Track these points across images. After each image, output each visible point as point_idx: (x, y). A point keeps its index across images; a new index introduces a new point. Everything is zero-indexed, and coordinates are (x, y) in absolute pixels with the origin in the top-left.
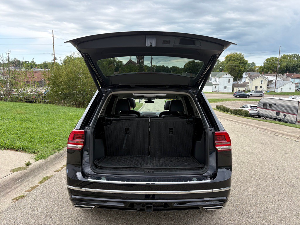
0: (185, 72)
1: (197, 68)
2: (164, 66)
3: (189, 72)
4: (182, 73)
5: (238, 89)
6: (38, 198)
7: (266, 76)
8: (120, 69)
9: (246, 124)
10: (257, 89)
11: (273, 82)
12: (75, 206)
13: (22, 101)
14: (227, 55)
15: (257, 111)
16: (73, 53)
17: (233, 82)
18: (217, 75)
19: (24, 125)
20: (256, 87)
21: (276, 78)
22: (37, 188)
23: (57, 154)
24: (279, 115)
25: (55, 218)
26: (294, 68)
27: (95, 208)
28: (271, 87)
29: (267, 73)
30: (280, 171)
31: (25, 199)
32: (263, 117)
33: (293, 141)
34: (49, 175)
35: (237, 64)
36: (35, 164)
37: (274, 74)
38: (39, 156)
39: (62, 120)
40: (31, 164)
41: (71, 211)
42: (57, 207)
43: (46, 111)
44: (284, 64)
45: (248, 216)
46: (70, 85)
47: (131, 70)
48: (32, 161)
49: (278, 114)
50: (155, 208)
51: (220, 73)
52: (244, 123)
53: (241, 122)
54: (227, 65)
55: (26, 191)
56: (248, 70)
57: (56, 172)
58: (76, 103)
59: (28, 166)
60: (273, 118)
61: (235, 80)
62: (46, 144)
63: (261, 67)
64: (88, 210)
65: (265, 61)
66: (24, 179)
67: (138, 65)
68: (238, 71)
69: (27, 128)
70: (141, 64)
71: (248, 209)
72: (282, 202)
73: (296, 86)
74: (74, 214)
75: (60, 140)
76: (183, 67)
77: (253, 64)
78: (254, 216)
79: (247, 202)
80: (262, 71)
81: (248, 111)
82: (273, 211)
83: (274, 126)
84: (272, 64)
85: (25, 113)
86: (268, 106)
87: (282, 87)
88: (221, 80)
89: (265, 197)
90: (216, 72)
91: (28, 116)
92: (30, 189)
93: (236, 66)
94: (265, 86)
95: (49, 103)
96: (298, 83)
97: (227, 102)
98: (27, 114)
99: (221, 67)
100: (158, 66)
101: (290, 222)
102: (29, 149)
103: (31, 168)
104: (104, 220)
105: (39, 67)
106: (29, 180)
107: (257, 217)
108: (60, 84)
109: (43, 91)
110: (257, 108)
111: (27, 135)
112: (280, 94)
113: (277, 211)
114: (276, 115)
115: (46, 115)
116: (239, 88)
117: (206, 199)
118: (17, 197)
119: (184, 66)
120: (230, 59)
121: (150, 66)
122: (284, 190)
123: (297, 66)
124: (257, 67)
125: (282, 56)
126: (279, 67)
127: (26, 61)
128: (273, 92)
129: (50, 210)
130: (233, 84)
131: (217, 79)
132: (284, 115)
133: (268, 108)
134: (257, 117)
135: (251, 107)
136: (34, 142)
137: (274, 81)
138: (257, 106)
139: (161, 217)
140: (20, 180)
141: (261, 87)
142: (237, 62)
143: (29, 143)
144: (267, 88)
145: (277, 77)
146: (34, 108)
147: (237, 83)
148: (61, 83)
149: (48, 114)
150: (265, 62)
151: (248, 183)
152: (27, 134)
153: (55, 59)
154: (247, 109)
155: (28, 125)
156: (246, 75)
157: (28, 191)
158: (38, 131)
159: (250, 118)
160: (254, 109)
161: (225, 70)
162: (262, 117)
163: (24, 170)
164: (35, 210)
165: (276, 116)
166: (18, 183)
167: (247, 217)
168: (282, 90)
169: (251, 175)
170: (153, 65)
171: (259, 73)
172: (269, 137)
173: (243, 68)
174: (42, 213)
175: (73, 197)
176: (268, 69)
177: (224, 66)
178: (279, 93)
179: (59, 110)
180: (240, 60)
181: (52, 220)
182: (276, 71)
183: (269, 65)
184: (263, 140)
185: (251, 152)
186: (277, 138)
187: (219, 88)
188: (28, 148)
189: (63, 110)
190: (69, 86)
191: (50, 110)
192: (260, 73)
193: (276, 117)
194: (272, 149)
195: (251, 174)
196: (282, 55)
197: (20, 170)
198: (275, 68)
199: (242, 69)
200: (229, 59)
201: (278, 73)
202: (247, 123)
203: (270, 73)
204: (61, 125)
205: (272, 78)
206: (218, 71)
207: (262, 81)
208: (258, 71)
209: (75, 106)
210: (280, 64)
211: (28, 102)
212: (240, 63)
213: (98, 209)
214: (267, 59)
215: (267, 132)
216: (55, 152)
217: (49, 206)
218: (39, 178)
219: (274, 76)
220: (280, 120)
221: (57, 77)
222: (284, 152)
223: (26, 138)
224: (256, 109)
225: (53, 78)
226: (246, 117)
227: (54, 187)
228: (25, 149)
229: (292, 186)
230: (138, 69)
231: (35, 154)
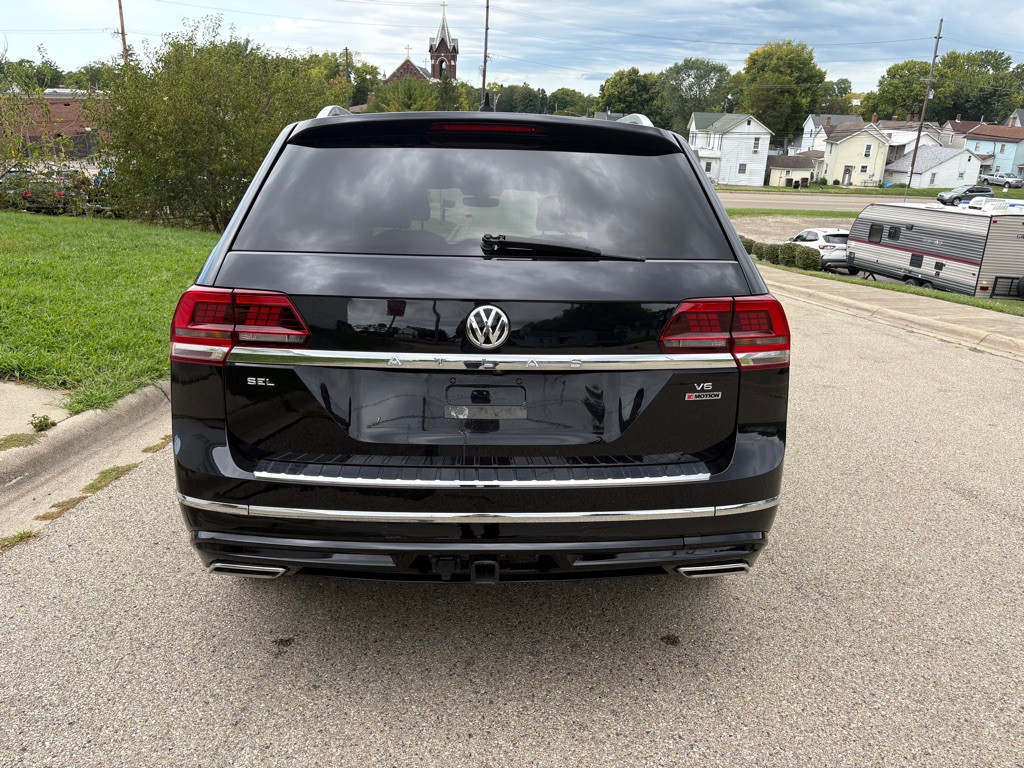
0: (605, 111)
1: (645, 96)
2: (531, 87)
3: (617, 111)
4: (593, 113)
5: (784, 177)
6: (82, 540)
7: (885, 128)
8: (371, 96)
9: (810, 295)
10: (850, 176)
11: (906, 151)
12: (212, 567)
13: (15, 206)
14: (753, 50)
15: (849, 250)
16: (192, 23)
17: (770, 149)
18: (717, 124)
19: (22, 290)
20: (848, 170)
21: (916, 137)
22: (79, 506)
23: (149, 390)
24: (919, 266)
25: (145, 609)
26: (983, 102)
27: (288, 574)
28: (898, 169)
29: (888, 117)
30: (924, 448)
31: (34, 545)
32: (865, 271)
33: (966, 349)
34: (121, 462)
35: (789, 82)
36: (66, 424)
37: (910, 123)
38: (82, 396)
39: (165, 275)
40: (54, 424)
41: (205, 584)
42: (154, 571)
43: (104, 243)
44: (950, 87)
45: (822, 594)
46: (189, 149)
47: (410, 99)
48: (55, 415)
49: (916, 261)
50: (508, 571)
51: (728, 116)
52: (804, 290)
53: (791, 287)
54: (753, 86)
55: (37, 518)
56: (822, 108)
57: (150, 455)
58: (213, 217)
59: (42, 430)
60: (897, 275)
61: (775, 143)
62: (109, 357)
63: (869, 96)
64: (265, 581)
65: (885, 74)
66: (30, 477)
67: (435, 81)
68: (789, 111)
69: (36, 298)
70: (446, 78)
71: (822, 571)
72: (936, 547)
73: (982, 166)
74: (216, 593)
75: (159, 342)
76: (596, 94)
77: (844, 86)
78: (843, 593)
79: (816, 549)
80: (873, 111)
81: (816, 251)
82: (905, 578)
83: (904, 300)
84: (908, 84)
85: (27, 250)
86: (885, 234)
87: (934, 171)
88: (729, 142)
89: (878, 530)
90: (712, 111)
91: (39, 258)
92: (54, 510)
93: (782, 92)
94: (877, 165)
95: (118, 216)
96: (990, 156)
97: (747, 219)
98: (35, 250)
99: (729, 97)
100: (509, 87)
101: (964, 614)
102: (45, 374)
103: (54, 438)
104: (324, 615)
105: (71, 84)
106: (47, 481)
107: (852, 596)
108: (152, 146)
109: (92, 172)
110: (849, 242)
111: (34, 324)
112: (925, 195)
113: (918, 577)
114: (912, 264)
115: (106, 258)
116: (788, 172)
117: (689, 540)
118: (4, 537)
119: (602, 88)
120: (764, 66)
121: (481, 86)
122: (939, 508)
123: (993, 94)
124: (857, 96)
125: (944, 59)
126: (931, 97)
127: (22, 61)
128: (903, 186)
129: (128, 580)
130: (770, 158)
131: (715, 140)
132: (937, 263)
133: (885, 239)
134: (846, 271)
135: (827, 238)
136: (62, 349)
137: (909, 149)
138: (847, 232)
139: (526, 601)
140: (14, 481)
141: (864, 169)
142: (788, 78)
143: (45, 353)
144: (886, 171)
145: (922, 133)
146: (61, 230)
147: (781, 152)
148: (156, 141)
149: (113, 254)
150: (883, 77)
151: (820, 486)
152: (34, 321)
153: (127, 52)
154: (813, 245)
155: (38, 289)
156: (816, 125)
157: (44, 518)
158: (76, 312)
159: (821, 273)
160: (838, 246)
161: (745, 104)
162: (861, 273)
163: (30, 446)
164: (71, 582)
165: (911, 268)
166: (9, 489)
167: (817, 596)
168: (932, 181)
169: (829, 461)
170: (489, 84)
171: (861, 117)
172: (885, 338)
173: (809, 99)
174: (97, 591)
175: (204, 535)
176: (894, 103)
177: (742, 90)
178: (924, 190)
179: (153, 239)
180: (800, 70)
181: (137, 615)
182: (920, 112)
183: (897, 87)
184: (865, 345)
185: (829, 387)
186: (911, 339)
187: (719, 170)
188: (40, 369)
189: (167, 239)
190: (184, 152)
191: (119, 238)
192: (865, 120)
193: (910, 272)
194: (898, 377)
195: (828, 456)
196: (943, 53)
197: (15, 446)
198: (915, 100)
199: (804, 101)
200: (759, 64)
201: (925, 120)
202: (811, 291)
203: (897, 120)
204: (163, 293)
205: (903, 137)
206: (718, 108)
207: (869, 147)
208: (859, 111)
209: (212, 227)
210: (934, 86)
211: (38, 211)
212: (799, 80)
213: (301, 577)
214: (893, 68)
215: (880, 321)
216: (141, 385)
217: (124, 568)
218: (86, 472)
219: (910, 128)
220: (921, 282)
221: (137, 118)
222: (937, 386)
223: (31, 333)
224: (844, 246)
225: (123, 123)
226: (809, 272)
227: (141, 503)
228: (28, 371)
229: (970, 495)
230: (435, 94)
231: (68, 391)
